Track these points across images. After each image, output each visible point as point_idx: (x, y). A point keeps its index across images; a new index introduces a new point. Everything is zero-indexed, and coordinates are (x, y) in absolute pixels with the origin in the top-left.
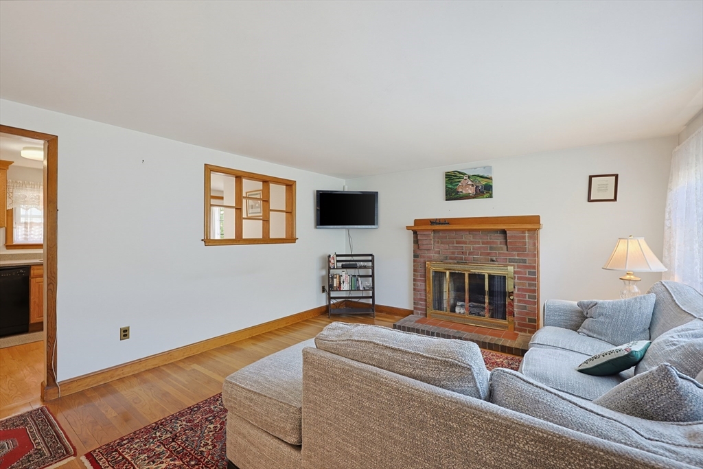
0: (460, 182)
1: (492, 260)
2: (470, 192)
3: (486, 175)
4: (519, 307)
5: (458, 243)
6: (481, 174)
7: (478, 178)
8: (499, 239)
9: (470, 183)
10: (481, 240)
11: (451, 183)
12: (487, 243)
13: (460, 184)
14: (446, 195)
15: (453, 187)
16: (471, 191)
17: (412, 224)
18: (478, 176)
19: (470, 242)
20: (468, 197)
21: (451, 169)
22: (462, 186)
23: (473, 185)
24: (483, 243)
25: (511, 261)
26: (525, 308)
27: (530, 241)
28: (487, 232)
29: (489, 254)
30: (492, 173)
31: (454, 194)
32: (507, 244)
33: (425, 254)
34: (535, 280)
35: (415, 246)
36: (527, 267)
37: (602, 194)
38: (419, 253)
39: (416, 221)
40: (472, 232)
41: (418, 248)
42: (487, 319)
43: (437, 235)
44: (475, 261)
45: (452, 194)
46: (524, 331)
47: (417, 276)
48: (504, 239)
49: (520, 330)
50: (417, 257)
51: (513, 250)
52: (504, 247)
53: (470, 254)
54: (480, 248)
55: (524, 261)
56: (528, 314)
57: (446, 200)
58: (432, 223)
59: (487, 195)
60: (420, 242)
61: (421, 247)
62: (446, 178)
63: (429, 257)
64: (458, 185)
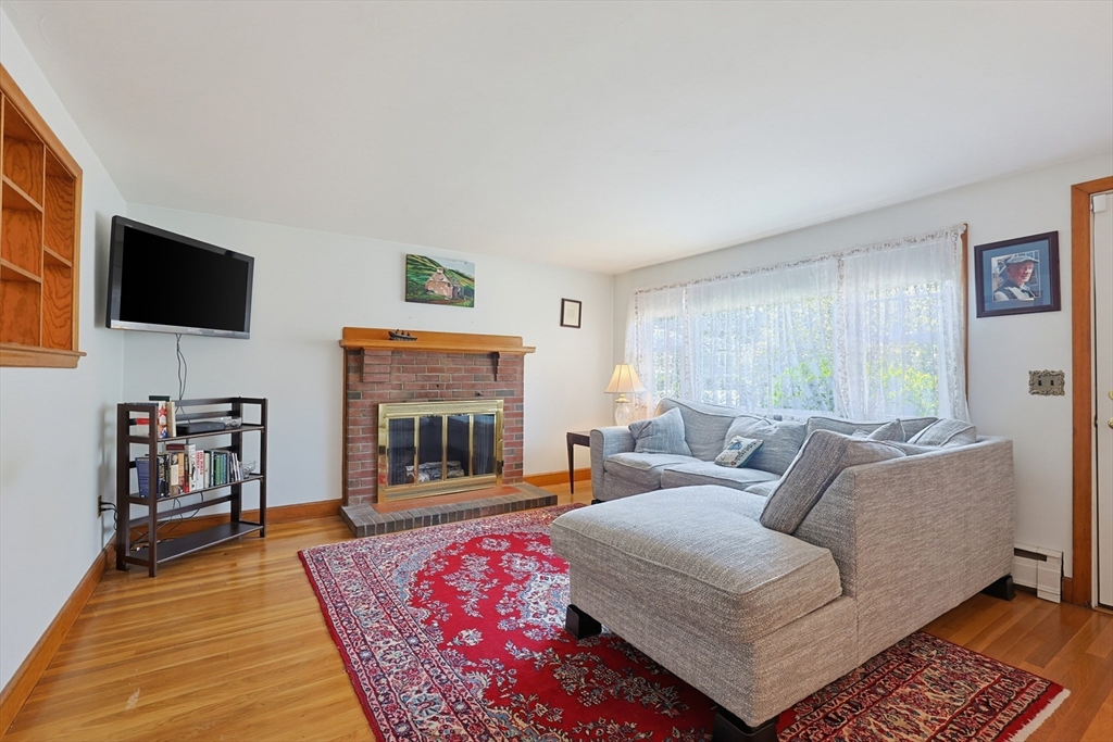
0: (430, 275)
1: (479, 395)
2: (446, 294)
3: (467, 274)
4: (508, 452)
5: (432, 370)
6: (461, 271)
7: (456, 276)
8: (486, 366)
9: (445, 280)
10: (462, 367)
11: (417, 275)
12: (472, 370)
13: (431, 279)
14: (407, 292)
15: (419, 280)
16: (447, 292)
17: (340, 337)
18: (457, 273)
19: (450, 369)
20: (441, 301)
21: (418, 250)
22: (434, 282)
23: (449, 285)
24: (467, 371)
25: (499, 394)
26: (512, 452)
27: (518, 368)
28: (470, 355)
29: (474, 385)
30: (474, 273)
31: (420, 293)
32: (495, 371)
33: (377, 390)
34: (522, 415)
35: (353, 377)
36: (515, 401)
37: (570, 319)
38: (360, 388)
39: (347, 332)
40: (451, 354)
41: (361, 380)
42: (471, 479)
43: (397, 357)
44: (455, 397)
45: (415, 292)
46: (511, 481)
47: (358, 431)
48: (493, 364)
49: (506, 482)
50: (357, 396)
51: (503, 379)
52: (492, 376)
53: (448, 387)
54: (462, 378)
55: (512, 393)
56: (515, 459)
57: (407, 300)
58: (392, 335)
59: (468, 303)
60: (366, 370)
61: (368, 378)
62: (407, 263)
63: (380, 396)
64: (427, 279)
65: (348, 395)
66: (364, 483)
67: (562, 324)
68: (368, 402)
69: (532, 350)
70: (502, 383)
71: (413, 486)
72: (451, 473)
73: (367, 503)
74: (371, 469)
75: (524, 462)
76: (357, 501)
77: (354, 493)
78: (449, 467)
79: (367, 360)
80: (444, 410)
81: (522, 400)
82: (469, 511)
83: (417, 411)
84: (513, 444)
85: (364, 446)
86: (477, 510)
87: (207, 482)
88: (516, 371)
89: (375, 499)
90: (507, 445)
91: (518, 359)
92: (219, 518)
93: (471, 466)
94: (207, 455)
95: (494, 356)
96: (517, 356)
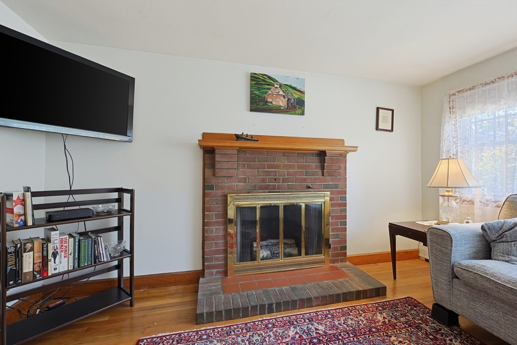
0: (269, 89)
1: (309, 187)
2: (282, 105)
3: (298, 88)
4: (334, 236)
5: (270, 167)
6: (294, 85)
7: (290, 89)
8: (314, 164)
9: (281, 93)
10: (295, 164)
11: (259, 89)
12: (304, 167)
13: (270, 92)
14: (251, 104)
15: (261, 94)
16: (282, 103)
18: (291, 87)
19: (285, 166)
20: (278, 110)
21: (259, 70)
22: (272, 94)
23: (284, 97)
24: (299, 167)
25: (326, 187)
26: (337, 236)
27: (342, 165)
28: (302, 154)
29: (305, 180)
30: (304, 87)
31: (261, 104)
32: (323, 168)
33: (227, 183)
34: (345, 205)
35: (209, 172)
36: (339, 193)
37: (385, 124)
38: (214, 182)
39: (205, 136)
40: (287, 153)
41: (214, 174)
42: (303, 258)
43: (242, 155)
44: (291, 189)
45: (258, 104)
46: (337, 261)
47: (213, 217)
48: (321, 162)
49: (333, 261)
50: (211, 188)
51: (330, 174)
52: (320, 171)
53: (284, 181)
54: (295, 173)
55: (337, 186)
56: (340, 242)
57: (251, 110)
58: (238, 137)
59: (299, 111)
60: (217, 166)
61: (220, 173)
62: (251, 80)
63: (229, 188)
64: (267, 92)
65: (207, 187)
66: (217, 259)
67: (377, 128)
68: (220, 192)
69: (354, 149)
70: (329, 178)
71: (256, 263)
72: (288, 250)
73: (219, 276)
74: (223, 248)
75: (347, 245)
76: (212, 274)
77: (210, 267)
78: (285, 244)
79: (218, 158)
80: (280, 200)
81: (345, 192)
82: (302, 300)
83: (259, 201)
84: (338, 229)
85: (216, 229)
86: (309, 300)
87: (71, 264)
88: (340, 168)
89: (226, 273)
90: (333, 230)
91: (342, 157)
92: (110, 281)
93: (303, 244)
94: (72, 240)
95: (322, 154)
96: (341, 154)
